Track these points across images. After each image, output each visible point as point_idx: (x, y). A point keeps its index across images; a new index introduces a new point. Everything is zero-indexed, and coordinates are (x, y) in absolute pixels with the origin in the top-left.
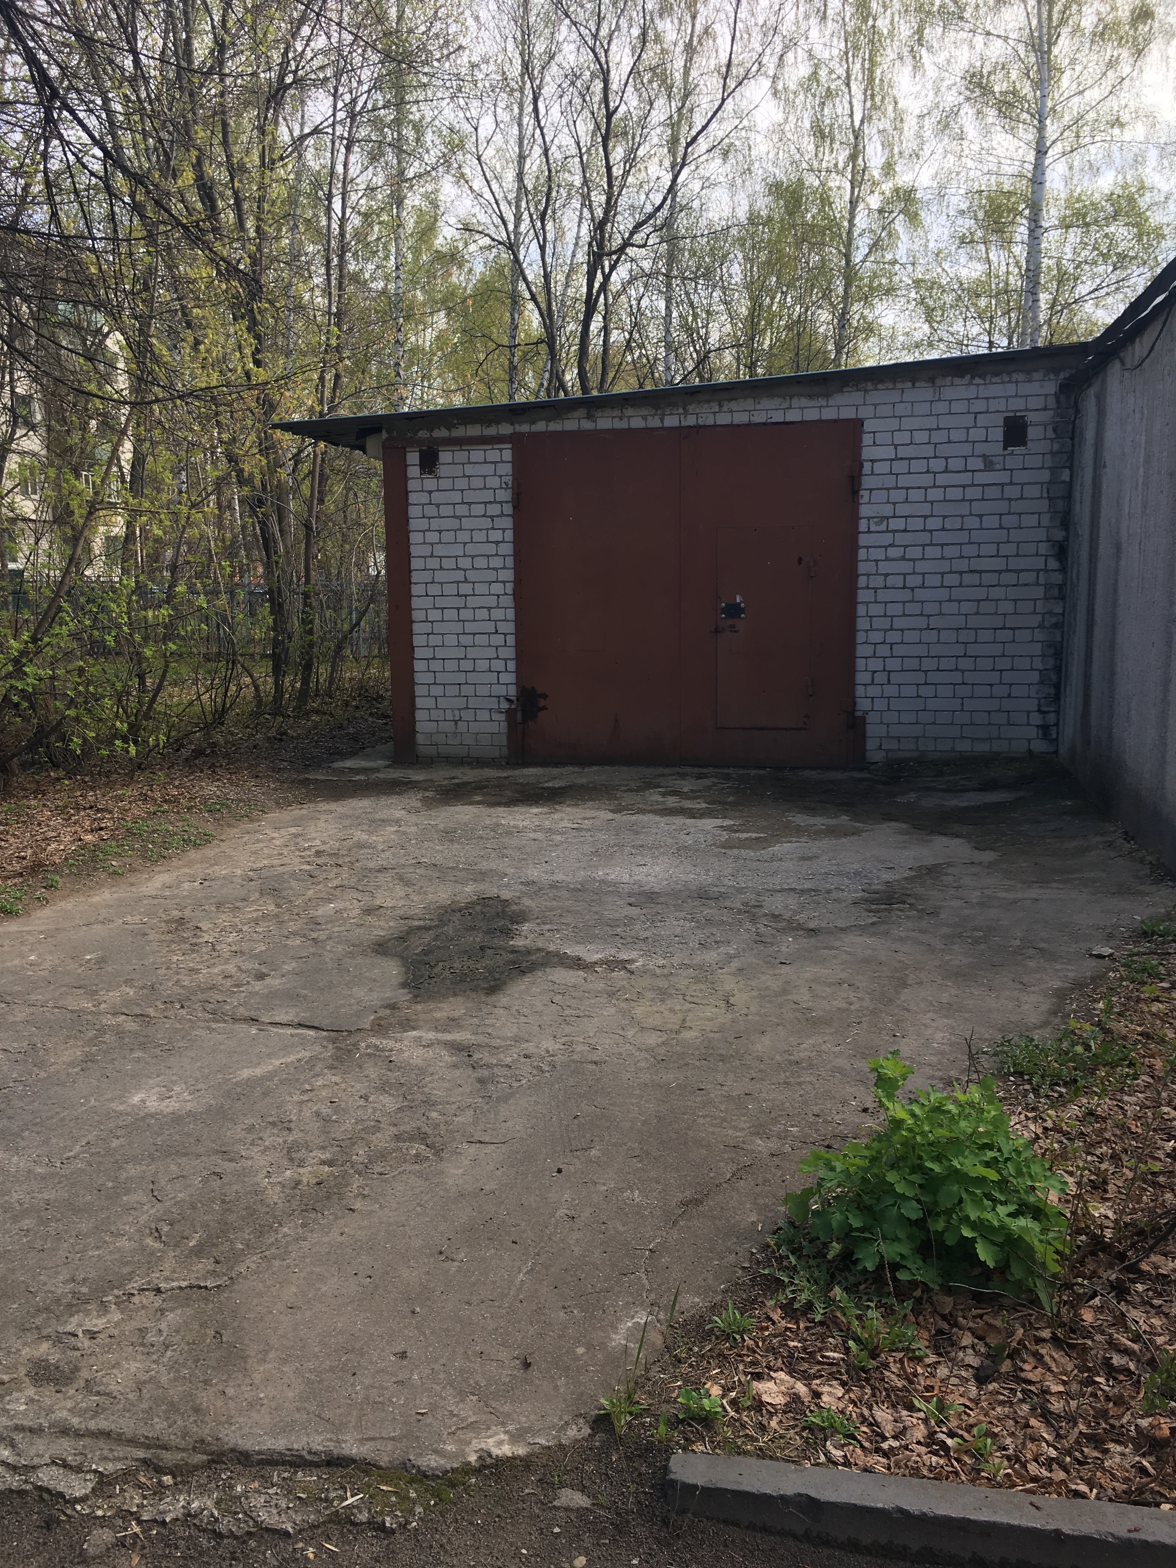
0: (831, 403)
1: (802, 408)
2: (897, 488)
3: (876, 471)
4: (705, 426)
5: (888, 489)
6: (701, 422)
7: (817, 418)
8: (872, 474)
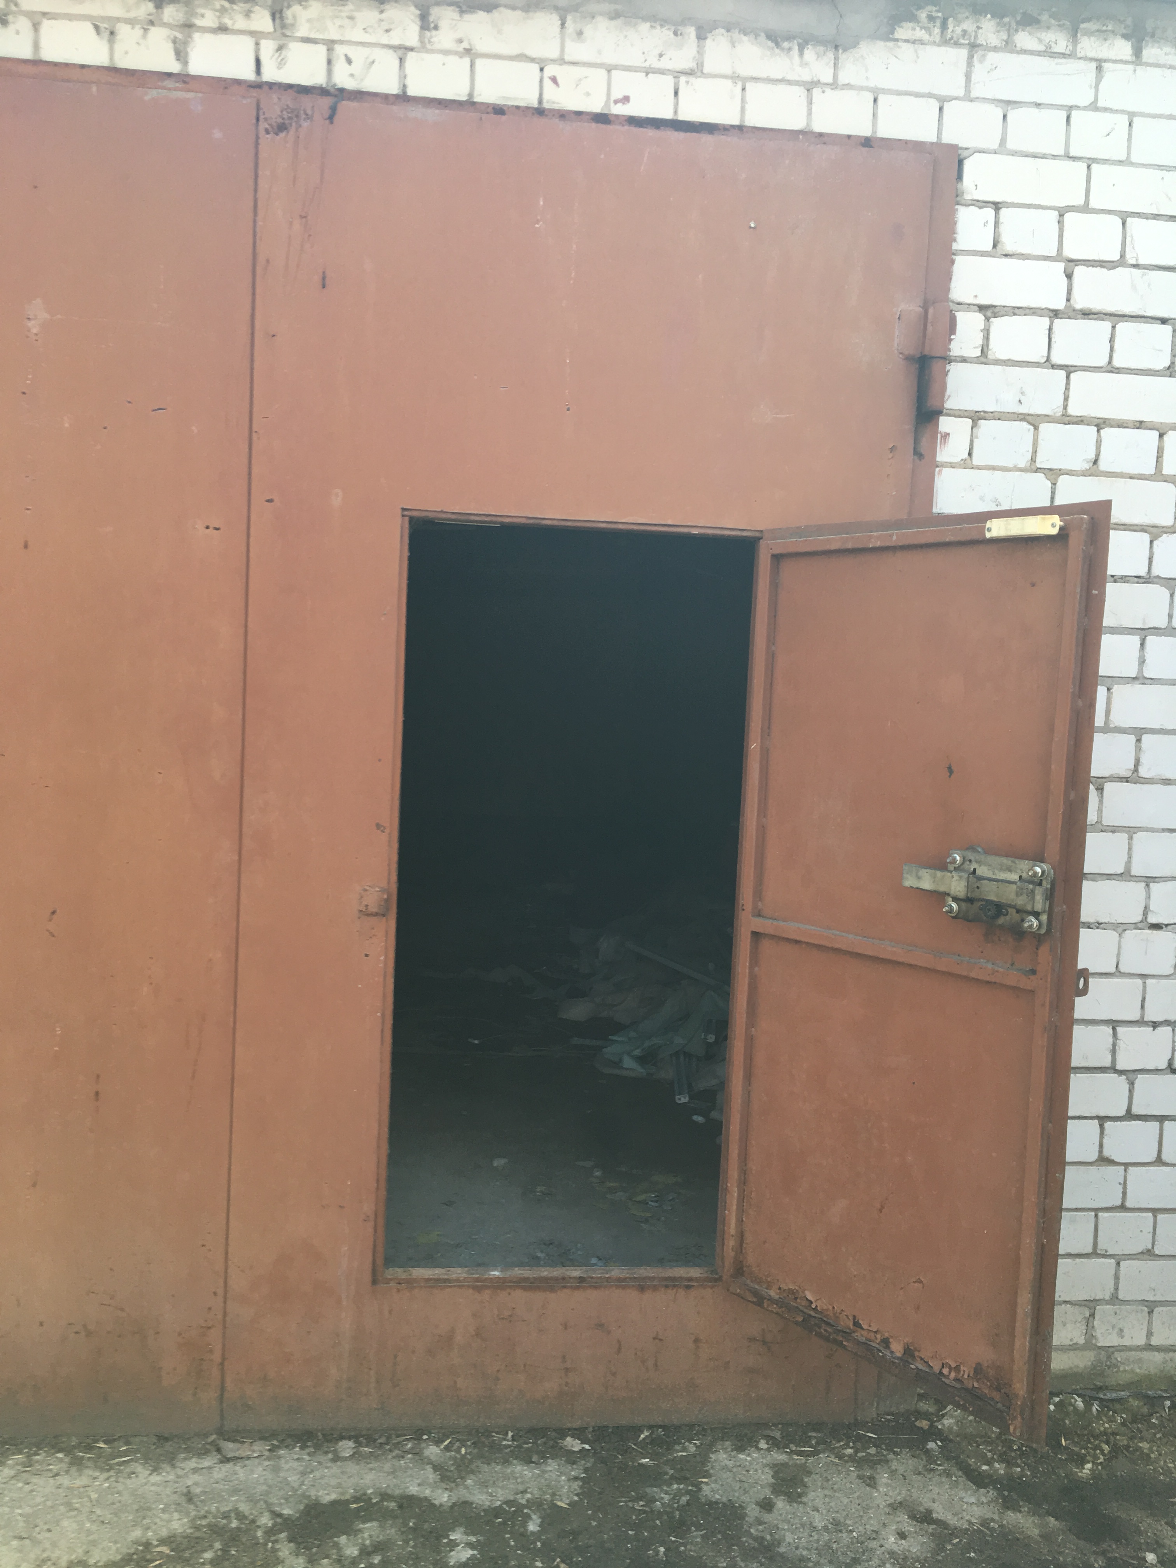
0: (850, 72)
1: (743, 81)
2: (1067, 419)
3: (997, 350)
4: (359, 95)
5: (1034, 421)
6: (343, 79)
7: (797, 123)
8: (984, 357)
